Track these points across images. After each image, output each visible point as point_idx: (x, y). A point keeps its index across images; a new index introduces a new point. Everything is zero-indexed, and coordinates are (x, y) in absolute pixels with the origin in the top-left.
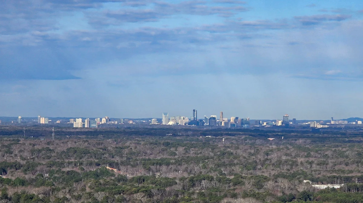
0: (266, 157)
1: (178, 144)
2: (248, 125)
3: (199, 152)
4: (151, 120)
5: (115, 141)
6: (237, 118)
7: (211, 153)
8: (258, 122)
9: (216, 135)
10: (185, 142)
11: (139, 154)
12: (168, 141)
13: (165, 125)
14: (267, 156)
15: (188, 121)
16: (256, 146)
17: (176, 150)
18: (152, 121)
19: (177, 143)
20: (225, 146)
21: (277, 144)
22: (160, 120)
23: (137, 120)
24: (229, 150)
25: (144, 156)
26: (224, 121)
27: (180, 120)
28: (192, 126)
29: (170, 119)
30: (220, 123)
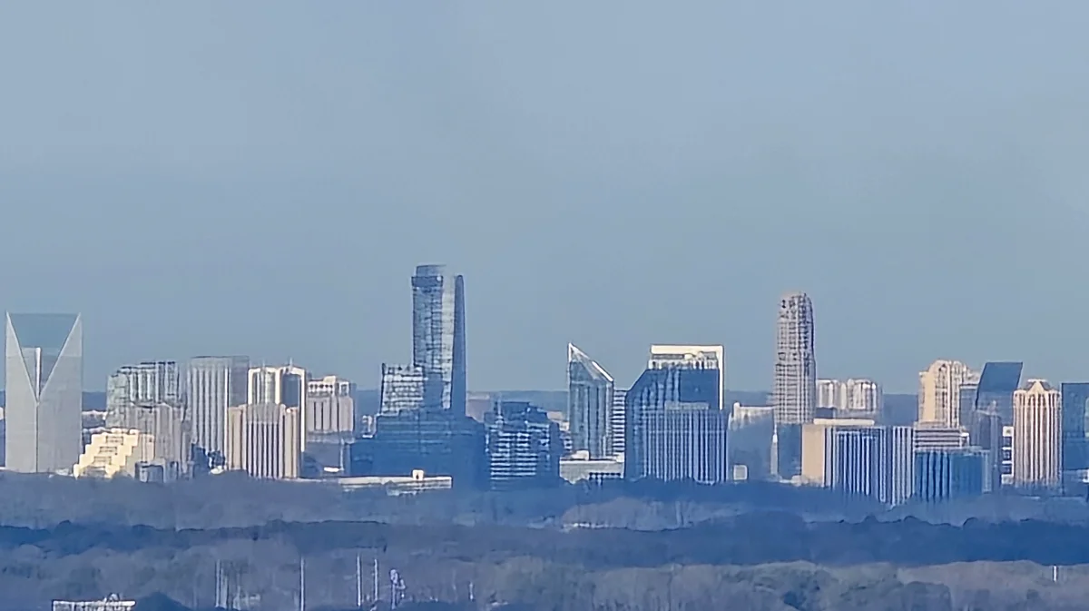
6: (1000, 379)
15: (347, 425)
26: (827, 413)
27: (234, 413)
28: (397, 493)
29: (110, 402)
30: (775, 439)
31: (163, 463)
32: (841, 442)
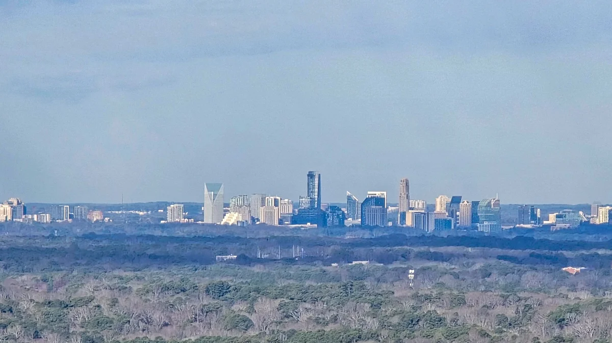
0: (557, 332)
1: (257, 291)
2: (494, 223)
3: (328, 316)
4: (165, 210)
5: (45, 281)
6: (456, 200)
7: (369, 320)
8: (527, 212)
9: (386, 259)
10: (282, 283)
11: (127, 325)
12: (224, 279)
13: (212, 226)
14: (561, 327)
15: (291, 212)
16: (522, 295)
17: (251, 310)
18: (169, 212)
19: (254, 286)
20: (416, 296)
21: (594, 287)
22: (194, 210)
23: (118, 208)
24: (430, 307)
25: (144, 330)
26: (412, 209)
27: (263, 208)
28: (303, 229)
29: (231, 205)
30: (399, 215)
31: (244, 221)
32: (416, 216)
